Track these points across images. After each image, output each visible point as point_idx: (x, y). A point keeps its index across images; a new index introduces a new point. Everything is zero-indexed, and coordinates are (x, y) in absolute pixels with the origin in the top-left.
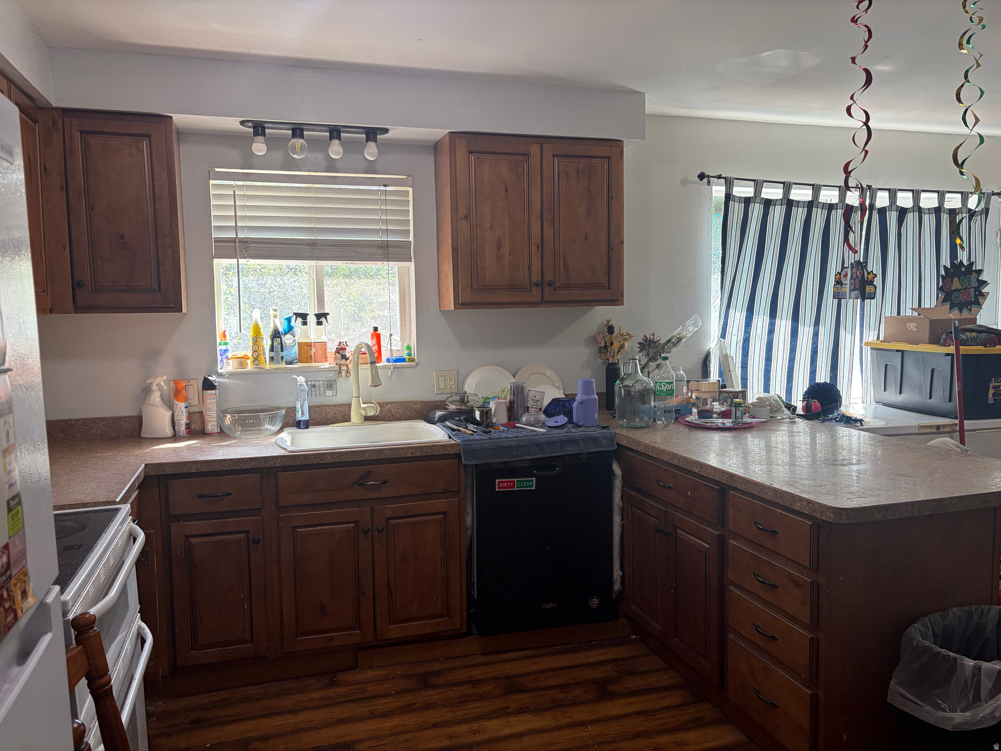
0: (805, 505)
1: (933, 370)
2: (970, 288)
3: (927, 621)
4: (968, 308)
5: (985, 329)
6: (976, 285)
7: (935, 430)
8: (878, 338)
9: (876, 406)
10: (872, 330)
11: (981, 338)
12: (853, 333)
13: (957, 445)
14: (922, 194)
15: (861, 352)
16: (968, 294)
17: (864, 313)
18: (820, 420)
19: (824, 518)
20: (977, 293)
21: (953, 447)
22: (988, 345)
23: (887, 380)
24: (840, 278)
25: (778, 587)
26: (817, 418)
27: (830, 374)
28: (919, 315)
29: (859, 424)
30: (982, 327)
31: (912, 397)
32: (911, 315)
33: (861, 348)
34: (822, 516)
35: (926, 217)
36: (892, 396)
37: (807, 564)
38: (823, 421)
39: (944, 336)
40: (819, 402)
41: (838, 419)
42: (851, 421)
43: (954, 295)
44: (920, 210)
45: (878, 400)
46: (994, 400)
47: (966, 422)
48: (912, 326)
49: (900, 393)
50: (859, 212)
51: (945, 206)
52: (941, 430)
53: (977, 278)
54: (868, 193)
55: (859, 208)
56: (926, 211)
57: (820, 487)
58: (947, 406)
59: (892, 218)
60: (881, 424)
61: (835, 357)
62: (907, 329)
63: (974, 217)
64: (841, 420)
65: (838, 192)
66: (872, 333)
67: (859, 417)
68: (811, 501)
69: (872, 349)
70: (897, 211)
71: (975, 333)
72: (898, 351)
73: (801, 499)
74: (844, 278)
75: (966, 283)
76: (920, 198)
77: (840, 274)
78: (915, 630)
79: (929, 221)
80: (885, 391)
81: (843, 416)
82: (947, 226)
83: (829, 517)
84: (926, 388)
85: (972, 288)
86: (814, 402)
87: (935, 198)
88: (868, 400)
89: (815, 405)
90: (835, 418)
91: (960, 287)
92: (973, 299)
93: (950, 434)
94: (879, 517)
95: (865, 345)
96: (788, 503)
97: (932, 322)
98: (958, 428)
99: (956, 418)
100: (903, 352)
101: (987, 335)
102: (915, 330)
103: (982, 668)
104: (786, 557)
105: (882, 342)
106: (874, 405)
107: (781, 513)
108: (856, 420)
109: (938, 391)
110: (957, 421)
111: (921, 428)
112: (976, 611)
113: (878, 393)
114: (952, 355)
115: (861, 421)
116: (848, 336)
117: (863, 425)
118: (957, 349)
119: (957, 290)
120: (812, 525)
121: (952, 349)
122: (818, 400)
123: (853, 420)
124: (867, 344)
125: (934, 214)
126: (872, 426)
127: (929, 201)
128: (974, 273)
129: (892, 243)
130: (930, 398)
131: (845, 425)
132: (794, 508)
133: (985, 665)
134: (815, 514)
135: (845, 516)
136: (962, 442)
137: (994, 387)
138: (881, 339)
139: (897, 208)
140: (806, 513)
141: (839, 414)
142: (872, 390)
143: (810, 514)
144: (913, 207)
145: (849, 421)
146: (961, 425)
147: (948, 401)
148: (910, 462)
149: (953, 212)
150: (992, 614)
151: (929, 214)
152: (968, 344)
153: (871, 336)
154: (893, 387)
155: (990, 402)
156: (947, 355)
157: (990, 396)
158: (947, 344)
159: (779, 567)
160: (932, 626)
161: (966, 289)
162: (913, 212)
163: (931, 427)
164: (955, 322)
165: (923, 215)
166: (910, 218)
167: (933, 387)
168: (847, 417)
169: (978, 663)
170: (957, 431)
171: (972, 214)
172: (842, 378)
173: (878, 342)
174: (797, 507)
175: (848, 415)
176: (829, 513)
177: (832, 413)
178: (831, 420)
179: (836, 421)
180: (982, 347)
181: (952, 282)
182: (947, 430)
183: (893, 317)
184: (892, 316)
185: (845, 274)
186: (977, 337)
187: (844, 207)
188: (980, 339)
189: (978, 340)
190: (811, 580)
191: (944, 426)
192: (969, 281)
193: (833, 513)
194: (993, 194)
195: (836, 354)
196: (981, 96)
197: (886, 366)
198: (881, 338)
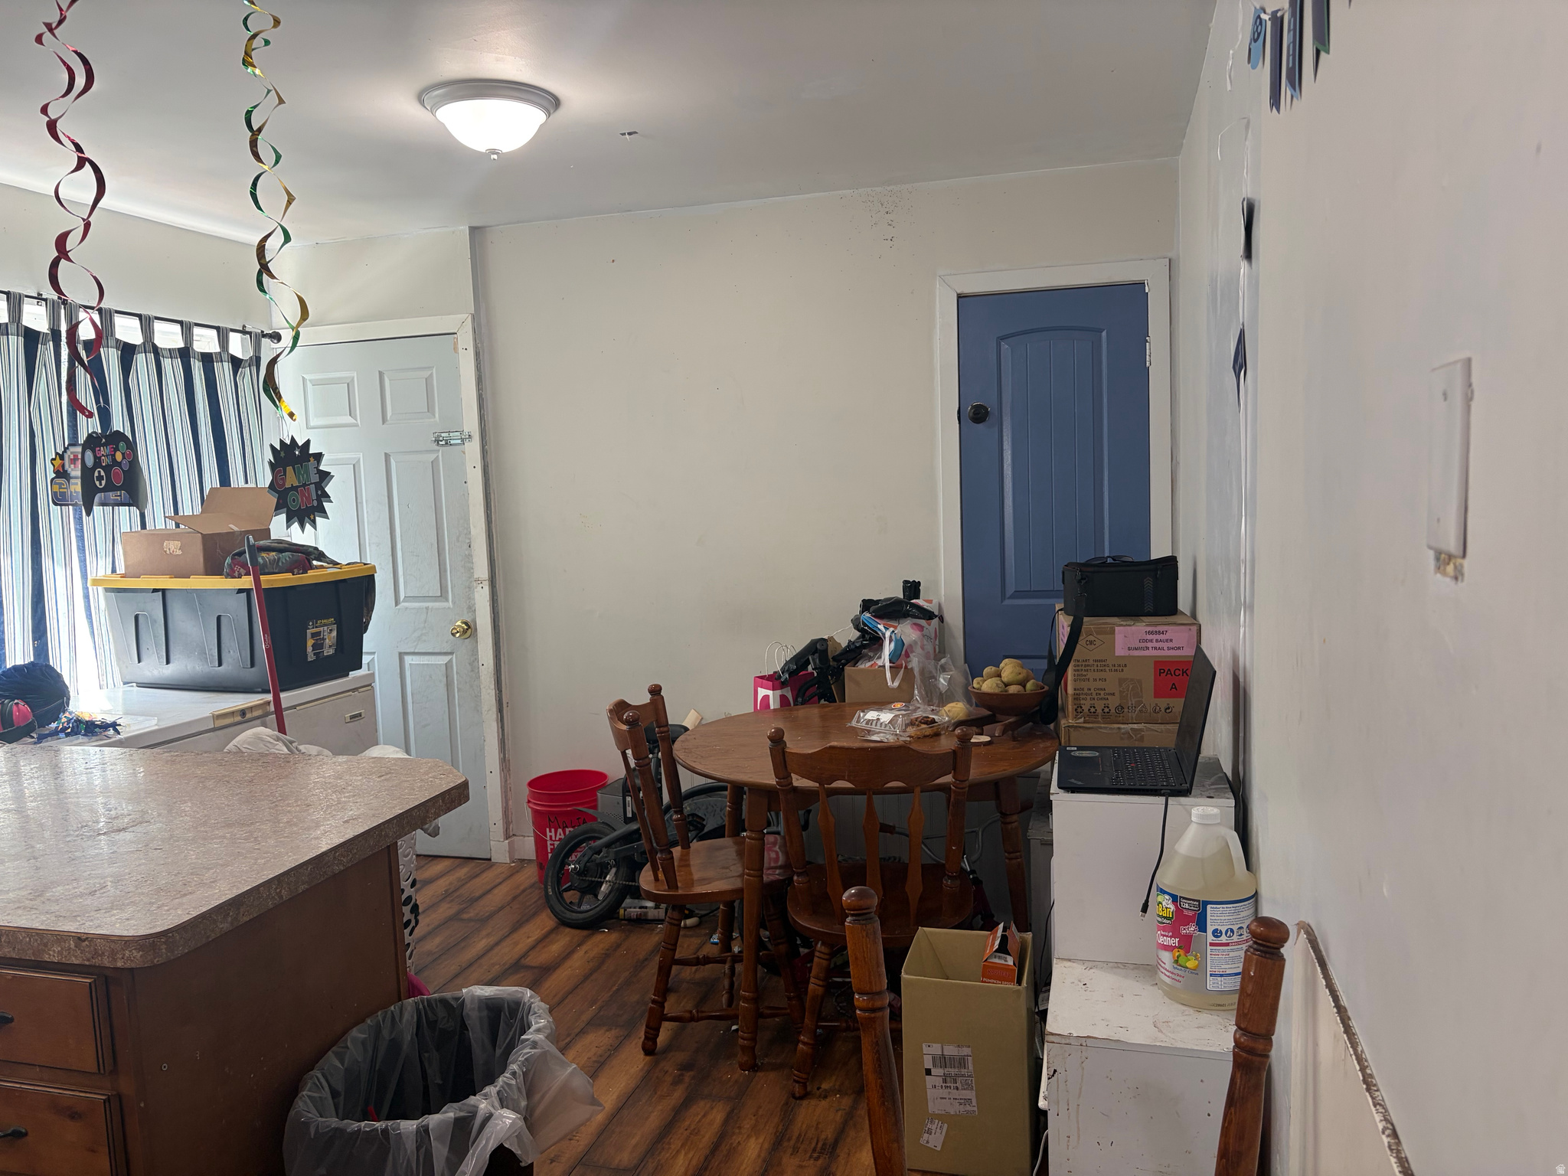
0: (72, 946)
1: (219, 618)
2: (309, 485)
3: (320, 1075)
4: (310, 519)
5: (287, 546)
6: (315, 478)
7: (238, 718)
8: (114, 571)
9: (124, 691)
10: (101, 557)
11: (284, 561)
12: (67, 563)
13: (277, 737)
14: (155, 324)
15: (87, 597)
16: (309, 494)
17: (82, 527)
18: (33, 737)
19: (120, 964)
20: (319, 493)
21: (272, 741)
22: (296, 571)
23: (141, 642)
24: (63, 466)
25: (26, 1134)
26: (28, 734)
27: (34, 644)
28: (177, 526)
29: (111, 732)
30: (281, 543)
31: (189, 668)
32: (164, 527)
33: (86, 589)
34: (115, 960)
35: (167, 363)
36: (154, 668)
37: (91, 1065)
38: (41, 738)
39: (228, 560)
40: (27, 703)
41: (69, 730)
42: (97, 730)
43: (291, 495)
44: (156, 350)
45: (128, 679)
46: (314, 654)
47: (283, 695)
48: (173, 547)
49: (168, 662)
50: (51, 343)
51: (195, 347)
52: (249, 716)
53: (317, 468)
54: (63, 311)
55: (50, 337)
56: (164, 353)
57: (92, 893)
58: (251, 675)
59: (111, 359)
60: (150, 725)
61: (39, 610)
62: (165, 552)
63: (240, 369)
64: (76, 730)
65: (6, 303)
66: (101, 562)
67: (109, 719)
68: (85, 936)
69: (107, 590)
70: (117, 349)
71: (274, 553)
72: (155, 591)
73: (60, 937)
74: (72, 466)
75: (303, 477)
76: (153, 330)
77: (62, 457)
78: (305, 1102)
79: (172, 369)
80: (139, 661)
81: (78, 721)
82: (201, 379)
83: (135, 958)
84: (211, 649)
85: (312, 484)
86: (17, 704)
87: (177, 334)
88: (110, 681)
89: (19, 711)
90: (64, 730)
91: (296, 484)
92: (315, 503)
93: (262, 720)
94: (225, 926)
95: (93, 585)
96: (30, 952)
97: (206, 539)
98: (272, 708)
99: (268, 692)
100: (164, 591)
101: (292, 555)
102: (180, 552)
103: (430, 1127)
104: (39, 1066)
105: (123, 576)
106: (122, 690)
107: (14, 977)
108: (105, 726)
109: (231, 652)
110: (269, 697)
111: (217, 719)
112: (383, 1021)
113: (127, 667)
114: (248, 591)
115: (114, 725)
116: (60, 572)
117: (119, 733)
118: (257, 582)
119: (293, 488)
120: (93, 985)
121: (247, 582)
122: (22, 700)
123: (97, 726)
124: (96, 582)
125: (179, 360)
126: (134, 731)
127: (168, 337)
128: (312, 459)
129: (116, 403)
130: (220, 664)
131: (86, 739)
132: (46, 958)
133: (433, 1120)
134: (97, 961)
135: (164, 947)
136: (282, 729)
137: (313, 635)
138: (118, 572)
139: (117, 343)
140: (77, 962)
141: (69, 722)
142: (114, 663)
143: (87, 963)
144: (144, 343)
145: (90, 729)
146: (277, 701)
147: (249, 666)
148: (237, 794)
149: (207, 359)
150: (406, 1016)
151: (171, 358)
152: (267, 571)
153: (100, 568)
154: (153, 653)
155: (309, 659)
156: (240, 591)
157: (309, 649)
158: (236, 574)
159: (23, 1091)
160: (327, 1081)
161: (304, 485)
162: (145, 352)
163: (233, 713)
164: (248, 538)
165: (161, 359)
166: (141, 360)
167: (223, 646)
168: (87, 722)
169: (423, 1121)
170: (272, 713)
171: (236, 363)
172: (58, 649)
173: (114, 577)
174: (52, 955)
175: (87, 719)
176: (130, 951)
177: (57, 719)
178: (55, 733)
179: (68, 735)
180: (289, 575)
181: (285, 474)
182: (256, 713)
183: (135, 532)
184: (133, 530)
185: (72, 457)
186: (279, 559)
187: (22, 331)
188: (282, 562)
189: (280, 564)
190: (106, 1095)
191: (251, 708)
192: (307, 472)
193: (141, 948)
194: (264, 336)
195: (40, 605)
196: (277, 162)
197: (137, 618)
198: (121, 569)
